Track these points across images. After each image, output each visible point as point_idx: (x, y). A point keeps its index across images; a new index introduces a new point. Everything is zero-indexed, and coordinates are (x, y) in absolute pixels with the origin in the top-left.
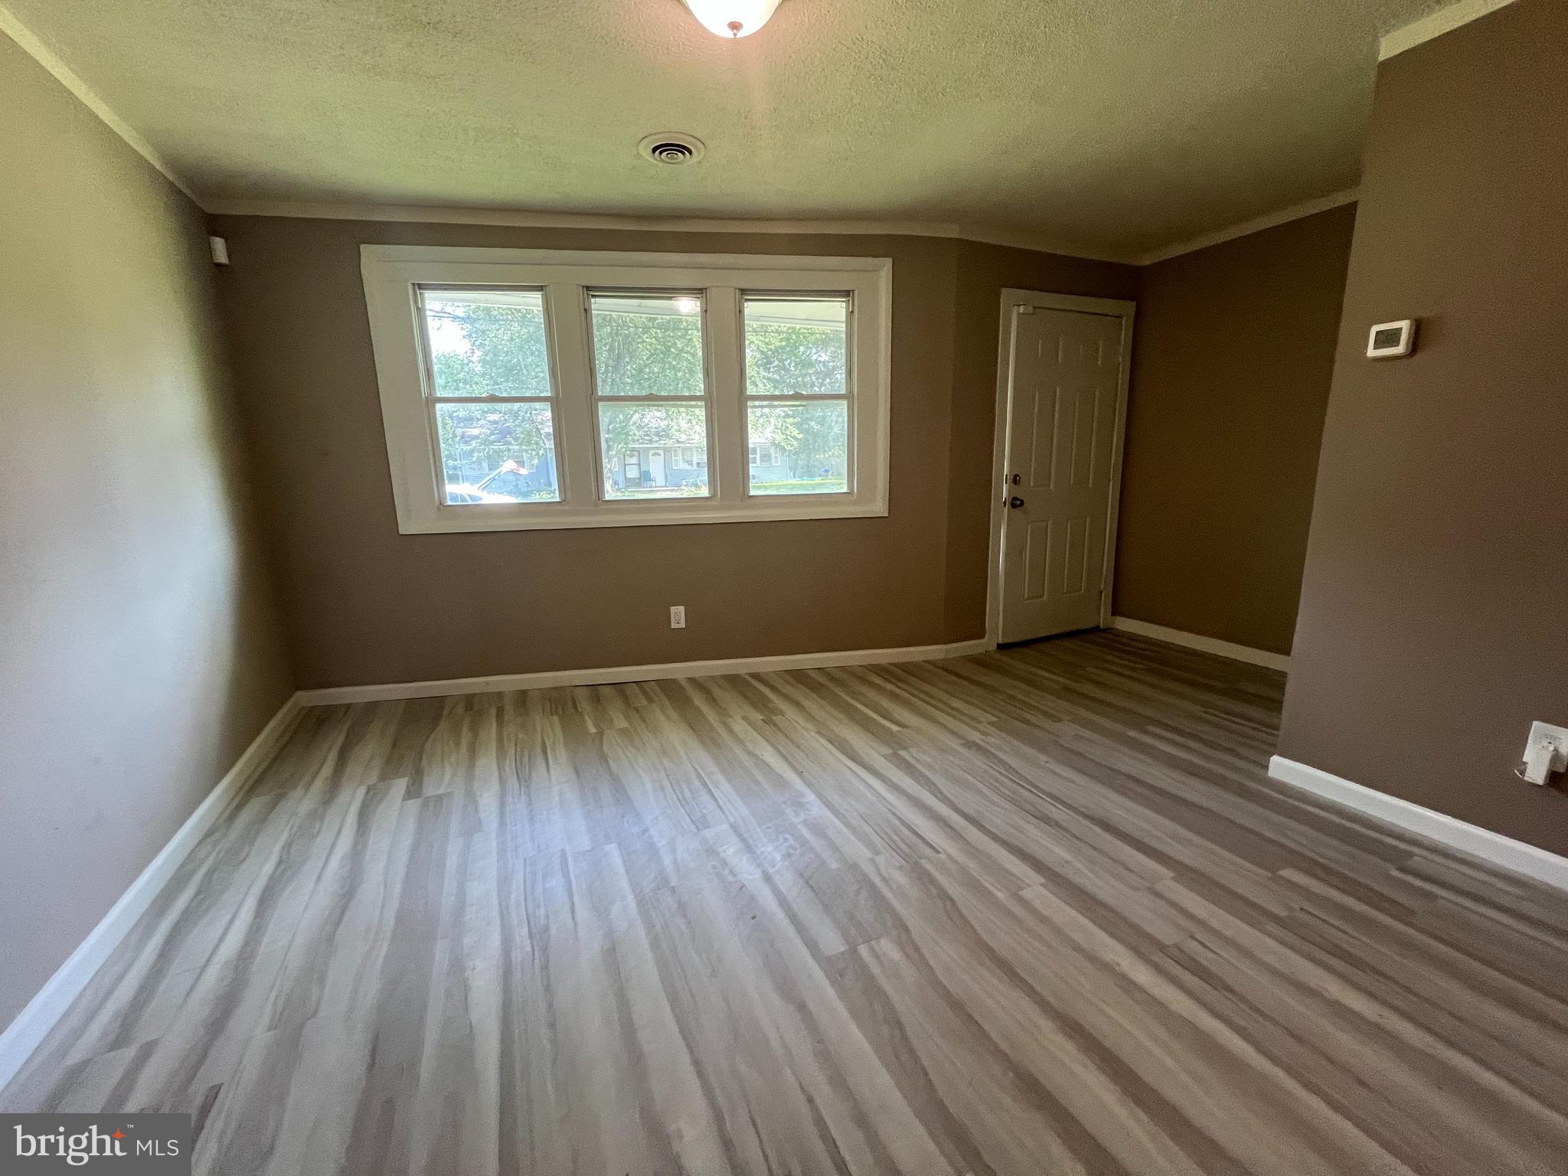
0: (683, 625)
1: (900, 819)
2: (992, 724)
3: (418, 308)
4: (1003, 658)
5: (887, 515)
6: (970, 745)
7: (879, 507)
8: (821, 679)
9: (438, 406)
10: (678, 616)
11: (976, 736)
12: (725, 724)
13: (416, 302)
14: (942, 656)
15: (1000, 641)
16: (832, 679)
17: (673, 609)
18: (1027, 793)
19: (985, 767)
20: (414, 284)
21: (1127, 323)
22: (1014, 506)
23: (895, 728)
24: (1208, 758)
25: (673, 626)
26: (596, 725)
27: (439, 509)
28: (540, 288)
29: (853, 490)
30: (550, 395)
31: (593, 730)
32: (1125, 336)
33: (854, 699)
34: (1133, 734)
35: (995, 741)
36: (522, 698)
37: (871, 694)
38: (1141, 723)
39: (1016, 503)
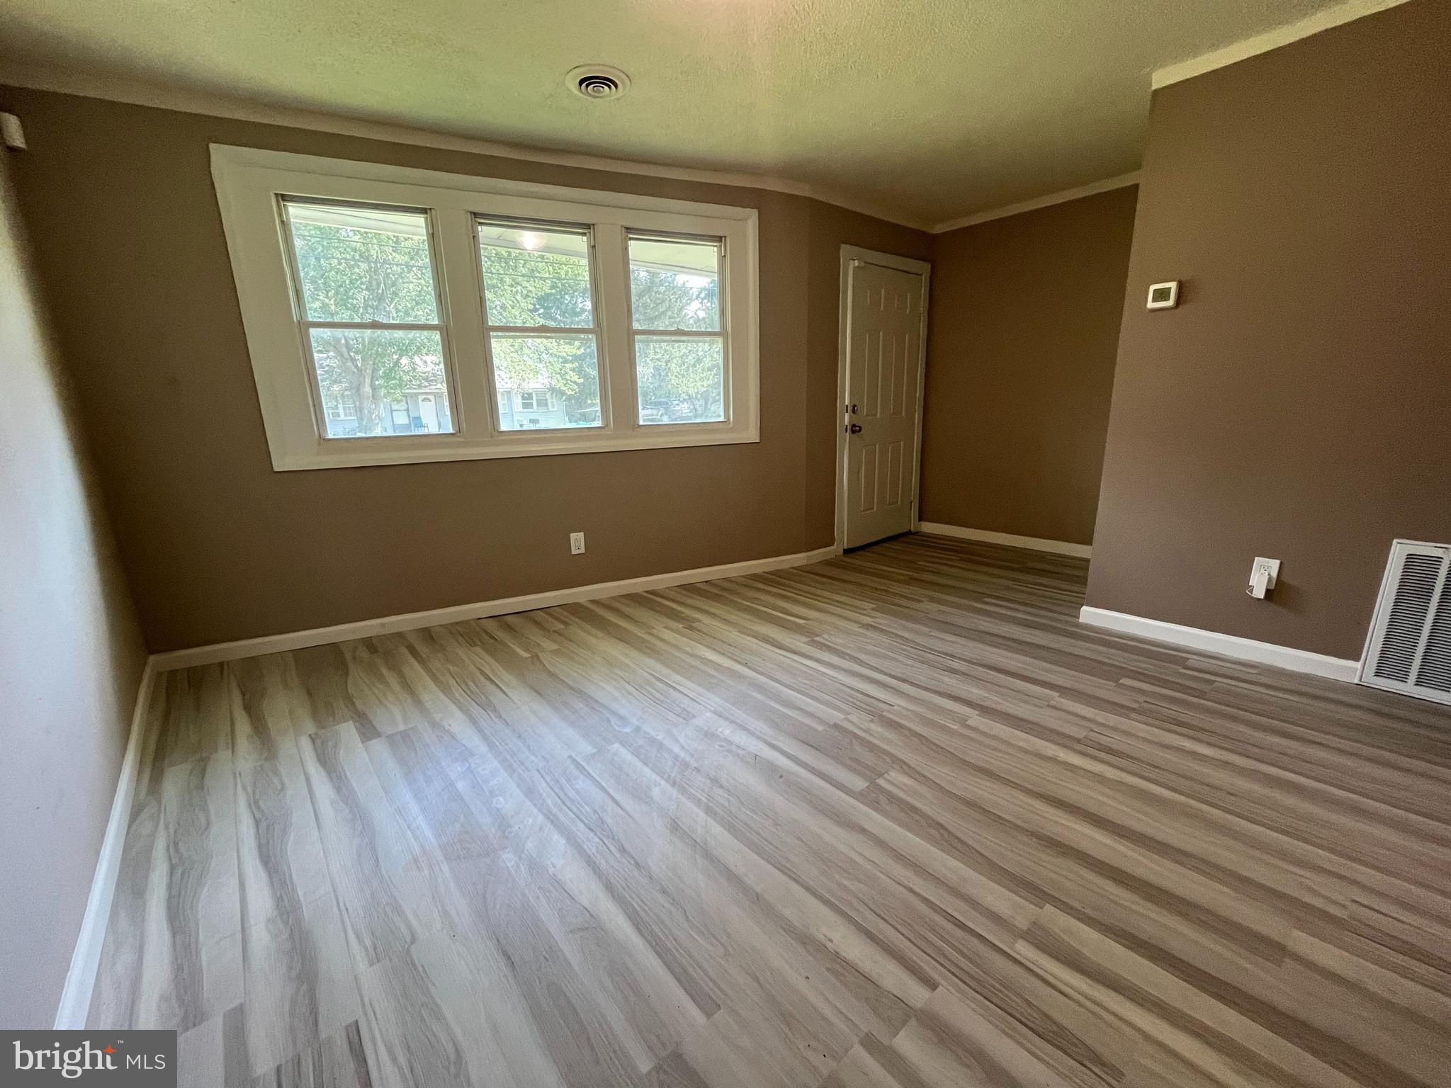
0: (583, 550)
1: (848, 687)
2: (873, 609)
3: (282, 222)
4: (851, 560)
5: (758, 441)
6: (868, 627)
7: (751, 434)
8: (716, 591)
9: (313, 332)
10: (578, 542)
11: (868, 620)
12: (652, 635)
13: (280, 215)
14: (804, 562)
15: (846, 547)
16: (723, 589)
17: (573, 536)
18: (930, 656)
19: (889, 641)
20: (276, 195)
21: (925, 279)
22: (853, 432)
23: (801, 621)
24: (1036, 616)
25: (574, 552)
26: (527, 650)
27: (319, 444)
28: (424, 211)
29: (729, 420)
30: (437, 323)
31: (526, 655)
32: (924, 291)
33: (752, 603)
34: (978, 605)
35: (883, 621)
36: (428, 634)
37: (763, 597)
38: (979, 596)
39: (855, 429)
